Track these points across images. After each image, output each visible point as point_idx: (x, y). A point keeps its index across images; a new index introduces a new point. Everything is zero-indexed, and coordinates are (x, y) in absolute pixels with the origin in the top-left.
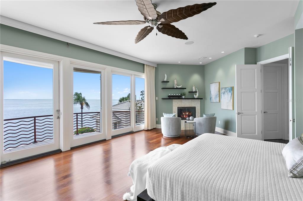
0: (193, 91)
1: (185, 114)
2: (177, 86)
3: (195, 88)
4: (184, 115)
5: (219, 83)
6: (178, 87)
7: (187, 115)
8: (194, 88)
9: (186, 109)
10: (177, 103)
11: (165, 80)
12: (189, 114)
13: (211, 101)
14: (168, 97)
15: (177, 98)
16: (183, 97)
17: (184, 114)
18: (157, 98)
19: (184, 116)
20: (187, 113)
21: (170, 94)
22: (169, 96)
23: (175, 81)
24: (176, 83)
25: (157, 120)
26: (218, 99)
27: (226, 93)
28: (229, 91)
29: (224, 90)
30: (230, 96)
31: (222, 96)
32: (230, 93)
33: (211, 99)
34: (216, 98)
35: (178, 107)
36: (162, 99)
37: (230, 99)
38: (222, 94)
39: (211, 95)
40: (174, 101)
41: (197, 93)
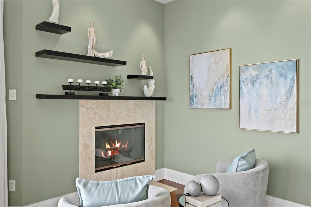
0: (143, 74)
1: (111, 146)
2: (95, 52)
3: (147, 65)
4: (107, 150)
5: (230, 50)
6: (100, 55)
7: (117, 148)
8: (143, 64)
9: (120, 132)
10: (95, 113)
11: (54, 19)
12: (121, 146)
13: (194, 107)
14: (62, 92)
15: (97, 93)
16: (116, 92)
17: (108, 146)
18: (13, 93)
19: (110, 153)
21: (70, 80)
22: (65, 87)
23: (92, 30)
24: (92, 38)
25: (13, 189)
26: (223, 98)
27: (265, 81)
28: (281, 75)
29: (254, 73)
30: (283, 91)
31: (245, 90)
32: (282, 80)
33: (191, 99)
34: (218, 97)
35: (96, 128)
36: (38, 96)
37: (284, 98)
38: (243, 85)
39: (192, 88)
40: (82, 106)
41: (152, 82)
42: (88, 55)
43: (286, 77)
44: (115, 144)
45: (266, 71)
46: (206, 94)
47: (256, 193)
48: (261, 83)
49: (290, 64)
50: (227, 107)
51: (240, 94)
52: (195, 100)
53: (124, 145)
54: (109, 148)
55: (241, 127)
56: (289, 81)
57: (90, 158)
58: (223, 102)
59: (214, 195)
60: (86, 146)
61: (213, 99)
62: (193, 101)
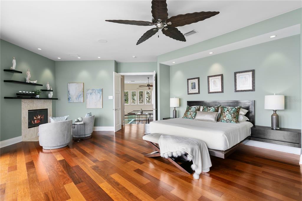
1: (36, 118)
2: (30, 81)
5: (84, 83)
6: (32, 82)
8: (48, 85)
9: (37, 112)
10: (28, 105)
12: (40, 118)
13: (70, 102)
14: (15, 96)
15: (30, 97)
16: (38, 96)
17: (35, 118)
19: (36, 121)
20: (39, 117)
21: (20, 92)
22: (17, 94)
24: (29, 75)
26: (81, 99)
27: (94, 94)
28: (98, 92)
29: (91, 91)
30: (99, 97)
31: (88, 96)
32: (99, 94)
33: (69, 99)
34: (79, 98)
35: (29, 110)
36: (5, 98)
37: (99, 99)
38: (88, 95)
39: (69, 95)
40: (23, 102)
41: (52, 93)
42: (27, 82)
43: (99, 93)
44: (38, 117)
45: (94, 91)
46: (75, 97)
47: (91, 121)
48: (93, 94)
49: (101, 90)
50: (83, 102)
51: (87, 98)
52: (71, 99)
53: (42, 117)
54: (36, 119)
55: (87, 107)
56: (100, 94)
57: (26, 122)
58: (81, 100)
59: (81, 121)
60: (24, 118)
61: (77, 99)
62: (69, 100)
